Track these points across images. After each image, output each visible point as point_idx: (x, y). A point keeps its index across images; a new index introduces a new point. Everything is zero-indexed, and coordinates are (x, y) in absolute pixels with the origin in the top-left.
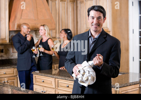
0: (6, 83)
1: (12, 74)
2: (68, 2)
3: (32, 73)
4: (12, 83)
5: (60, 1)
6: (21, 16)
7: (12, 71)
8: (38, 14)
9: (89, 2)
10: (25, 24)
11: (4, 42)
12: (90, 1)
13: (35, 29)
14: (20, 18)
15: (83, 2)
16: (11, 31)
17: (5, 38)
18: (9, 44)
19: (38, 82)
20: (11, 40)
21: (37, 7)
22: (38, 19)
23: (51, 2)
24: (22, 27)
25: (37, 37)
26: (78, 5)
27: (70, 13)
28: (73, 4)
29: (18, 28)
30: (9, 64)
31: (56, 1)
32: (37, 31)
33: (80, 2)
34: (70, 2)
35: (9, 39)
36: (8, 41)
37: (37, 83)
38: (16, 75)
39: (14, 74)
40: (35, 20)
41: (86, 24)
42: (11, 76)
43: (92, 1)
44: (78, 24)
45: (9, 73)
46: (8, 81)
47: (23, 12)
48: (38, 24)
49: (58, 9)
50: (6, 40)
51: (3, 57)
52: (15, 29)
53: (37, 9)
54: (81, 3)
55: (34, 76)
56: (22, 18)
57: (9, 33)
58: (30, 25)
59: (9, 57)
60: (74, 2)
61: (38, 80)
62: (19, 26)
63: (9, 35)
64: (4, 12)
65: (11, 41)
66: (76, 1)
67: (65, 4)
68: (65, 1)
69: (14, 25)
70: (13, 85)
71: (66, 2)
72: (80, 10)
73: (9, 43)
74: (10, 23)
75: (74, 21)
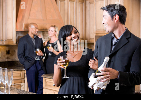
0: (13, 87)
1: (19, 76)
2: (76, 2)
3: (42, 76)
4: (19, 86)
5: (68, 1)
6: (29, 15)
7: (19, 74)
8: (46, 14)
9: (99, 2)
10: (33, 23)
11: (10, 43)
12: (101, 2)
13: (43, 29)
14: (28, 18)
15: (93, 2)
16: (18, 31)
17: (11, 39)
18: (16, 46)
19: (48, 85)
20: (18, 40)
21: (45, 7)
22: (46, 19)
23: (59, 1)
24: (30, 26)
25: (44, 38)
26: (87, 5)
27: (79, 14)
28: (82, 4)
29: (26, 28)
30: (15, 66)
31: (65, 1)
32: (45, 32)
33: (89, 2)
34: (79, 2)
35: (16, 40)
36: (15, 42)
37: (48, 87)
38: (24, 78)
39: (21, 77)
40: (43, 20)
41: (96, 25)
42: (18, 79)
43: (103, 2)
44: (87, 25)
45: (16, 75)
46: (15, 84)
47: (31, 12)
48: (46, 25)
49: (67, 9)
50: (13, 41)
51: (9, 58)
52: (23, 30)
53: (45, 9)
54: (90, 4)
55: (44, 79)
56: (30, 18)
57: (16, 33)
58: (38, 25)
59: (16, 59)
60: (83, 2)
61: (48, 83)
62: (27, 26)
63: (16, 36)
64: (11, 12)
65: (18, 42)
66: (84, 1)
67: (73, 4)
68: (74, 1)
69: (22, 25)
70: (20, 89)
71: (74, 3)
72: (89, 11)
73: (16, 44)
74: (17, 23)
75: (83, 22)
